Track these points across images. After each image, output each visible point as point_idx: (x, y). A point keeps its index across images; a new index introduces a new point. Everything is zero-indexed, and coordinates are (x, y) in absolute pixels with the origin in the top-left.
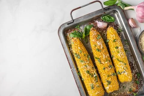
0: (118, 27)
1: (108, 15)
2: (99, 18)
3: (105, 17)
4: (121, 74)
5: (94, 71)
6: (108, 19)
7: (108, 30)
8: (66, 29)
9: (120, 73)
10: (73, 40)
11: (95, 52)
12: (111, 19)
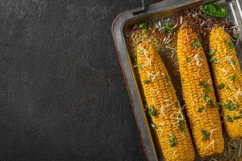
0: (232, 29)
1: (215, 3)
2: (196, 8)
3: (208, 7)
4: (232, 121)
5: (179, 111)
6: (215, 10)
7: (212, 33)
8: (130, 24)
9: (230, 118)
10: (140, 45)
11: (186, 73)
12: (221, 11)
